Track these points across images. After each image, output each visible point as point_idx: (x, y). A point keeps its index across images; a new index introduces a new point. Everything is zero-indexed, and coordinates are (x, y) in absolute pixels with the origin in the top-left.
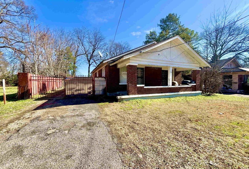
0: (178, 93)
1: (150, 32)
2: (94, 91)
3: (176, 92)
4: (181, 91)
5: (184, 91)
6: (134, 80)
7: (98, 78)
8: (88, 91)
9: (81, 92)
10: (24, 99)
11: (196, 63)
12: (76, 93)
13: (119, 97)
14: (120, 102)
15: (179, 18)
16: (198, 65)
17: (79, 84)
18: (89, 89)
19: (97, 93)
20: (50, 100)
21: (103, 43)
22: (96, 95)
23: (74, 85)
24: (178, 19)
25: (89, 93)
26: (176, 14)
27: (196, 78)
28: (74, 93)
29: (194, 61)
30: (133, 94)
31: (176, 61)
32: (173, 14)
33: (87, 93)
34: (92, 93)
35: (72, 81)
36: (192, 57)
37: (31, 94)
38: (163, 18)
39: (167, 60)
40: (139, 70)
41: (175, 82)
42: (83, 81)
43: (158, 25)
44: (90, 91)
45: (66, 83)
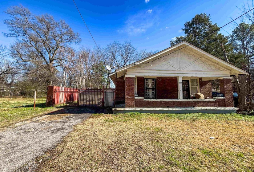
0: (193, 108)
1: (177, 38)
2: (103, 102)
3: (191, 107)
4: (199, 106)
5: (204, 106)
6: (132, 92)
7: (107, 90)
8: (98, 101)
9: (92, 102)
10: (49, 107)
11: (222, 70)
12: (87, 103)
13: (113, 109)
14: (114, 114)
15: (209, 17)
16: (228, 73)
17: (91, 95)
18: (99, 100)
19: (106, 104)
20: (66, 108)
21: (135, 54)
22: (105, 106)
23: (86, 96)
24: (208, 19)
25: (99, 103)
26: (205, 14)
27: (224, 89)
28: (86, 103)
29: (220, 68)
30: (129, 107)
31: (188, 70)
32: (201, 15)
33: (96, 104)
34: (101, 104)
35: (85, 92)
36: (214, 63)
37: (54, 103)
38: (188, 21)
39: (173, 69)
40: (150, 81)
41: (199, 94)
42: (94, 92)
43: (183, 29)
44: (99, 102)
45: (80, 94)
